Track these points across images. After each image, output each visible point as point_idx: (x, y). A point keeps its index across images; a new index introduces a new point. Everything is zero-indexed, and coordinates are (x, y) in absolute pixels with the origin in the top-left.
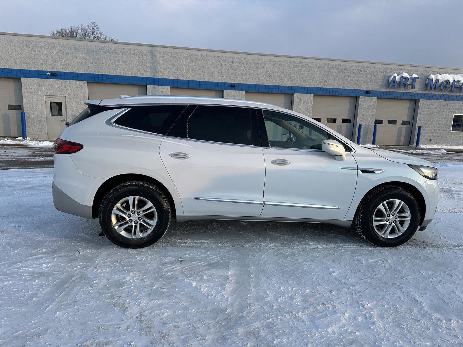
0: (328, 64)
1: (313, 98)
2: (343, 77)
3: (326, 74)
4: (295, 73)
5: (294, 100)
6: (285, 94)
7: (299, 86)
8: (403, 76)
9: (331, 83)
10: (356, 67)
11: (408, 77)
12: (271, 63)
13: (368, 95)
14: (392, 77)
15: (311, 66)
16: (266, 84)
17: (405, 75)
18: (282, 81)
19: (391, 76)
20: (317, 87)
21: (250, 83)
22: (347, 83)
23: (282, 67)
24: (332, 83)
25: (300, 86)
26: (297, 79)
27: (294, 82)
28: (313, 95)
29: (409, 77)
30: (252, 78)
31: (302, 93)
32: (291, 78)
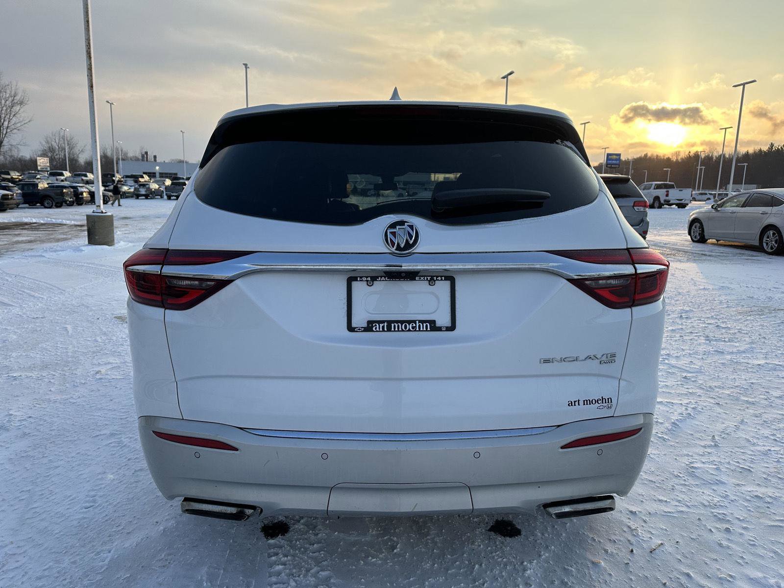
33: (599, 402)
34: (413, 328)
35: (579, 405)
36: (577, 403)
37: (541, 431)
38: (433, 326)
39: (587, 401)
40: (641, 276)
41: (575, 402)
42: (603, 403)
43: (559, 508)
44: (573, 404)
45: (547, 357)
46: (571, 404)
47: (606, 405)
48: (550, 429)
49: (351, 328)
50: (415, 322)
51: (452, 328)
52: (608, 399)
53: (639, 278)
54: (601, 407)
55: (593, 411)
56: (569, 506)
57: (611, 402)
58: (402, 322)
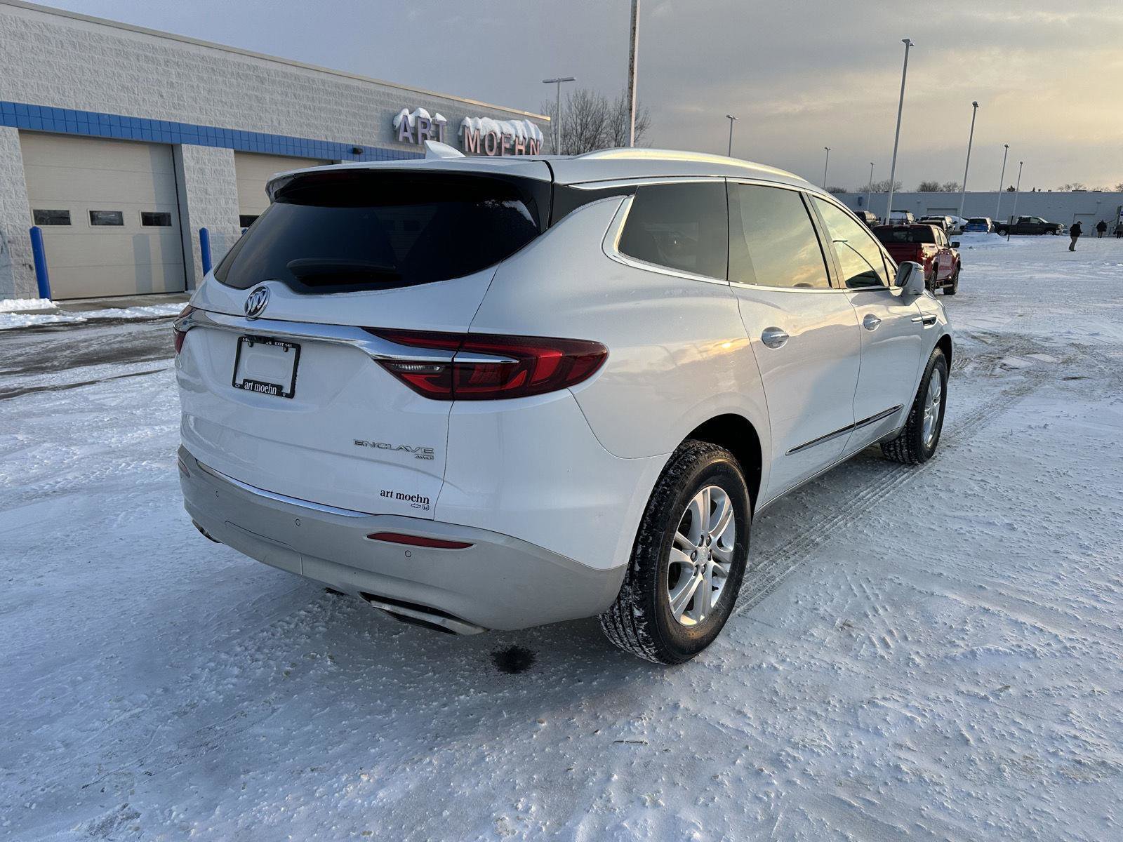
0: (257, 67)
1: (234, 159)
2: (297, 107)
3: (257, 97)
4: (172, 85)
5: (185, 165)
6: (153, 144)
7: (190, 123)
8: (421, 116)
9: (272, 121)
10: (323, 82)
11: (429, 120)
12: (94, 44)
13: (357, 156)
14: (401, 117)
15: (213, 69)
16: (87, 110)
17: (424, 113)
18: (139, 104)
19: (397, 114)
20: (240, 129)
21: (34, 104)
22: (309, 124)
23: (130, 60)
24: (276, 123)
25: (193, 124)
26: (181, 103)
27: (174, 111)
28: (232, 151)
29: (431, 120)
30: (35, 86)
31: (203, 145)
32: (162, 96)
33: (414, 499)
34: (267, 390)
35: (391, 497)
36: (389, 494)
37: (356, 515)
38: (279, 390)
39: (400, 495)
40: (456, 365)
41: (388, 493)
42: (418, 501)
43: (380, 604)
44: (386, 495)
45: (359, 439)
46: (383, 494)
47: (421, 504)
48: (365, 515)
49: (234, 384)
50: (267, 384)
51: (291, 395)
52: (425, 499)
53: (455, 368)
54: (415, 506)
55: (405, 508)
56: (390, 606)
57: (428, 503)
58: (261, 383)
